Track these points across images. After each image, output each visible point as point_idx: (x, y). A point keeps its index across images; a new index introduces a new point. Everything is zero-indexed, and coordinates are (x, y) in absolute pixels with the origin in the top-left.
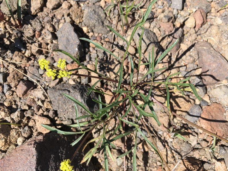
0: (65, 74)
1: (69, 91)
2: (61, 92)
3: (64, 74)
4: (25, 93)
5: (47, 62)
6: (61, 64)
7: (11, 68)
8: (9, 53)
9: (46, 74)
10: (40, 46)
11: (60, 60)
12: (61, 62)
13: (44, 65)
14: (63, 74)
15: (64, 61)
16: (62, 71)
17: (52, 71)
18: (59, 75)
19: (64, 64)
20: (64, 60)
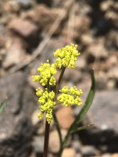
0: (45, 105)
1: (17, 113)
2: (17, 97)
3: (46, 103)
4: (15, 33)
5: (71, 63)
6: (69, 96)
7: (61, 13)
8: (86, 9)
9: (45, 64)
10: (103, 59)
11: (78, 93)
12: (75, 96)
13: (64, 57)
14: (46, 100)
15: (76, 102)
16: (52, 97)
17: (52, 75)
18: (44, 92)
19: (70, 102)
20: (79, 101)
